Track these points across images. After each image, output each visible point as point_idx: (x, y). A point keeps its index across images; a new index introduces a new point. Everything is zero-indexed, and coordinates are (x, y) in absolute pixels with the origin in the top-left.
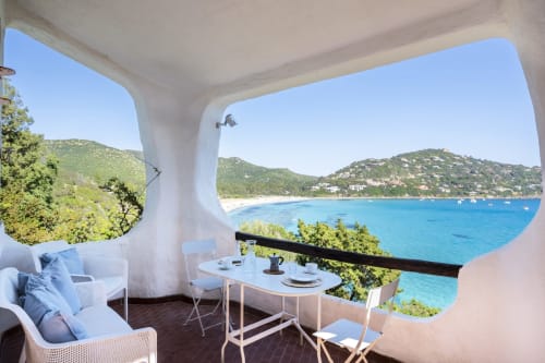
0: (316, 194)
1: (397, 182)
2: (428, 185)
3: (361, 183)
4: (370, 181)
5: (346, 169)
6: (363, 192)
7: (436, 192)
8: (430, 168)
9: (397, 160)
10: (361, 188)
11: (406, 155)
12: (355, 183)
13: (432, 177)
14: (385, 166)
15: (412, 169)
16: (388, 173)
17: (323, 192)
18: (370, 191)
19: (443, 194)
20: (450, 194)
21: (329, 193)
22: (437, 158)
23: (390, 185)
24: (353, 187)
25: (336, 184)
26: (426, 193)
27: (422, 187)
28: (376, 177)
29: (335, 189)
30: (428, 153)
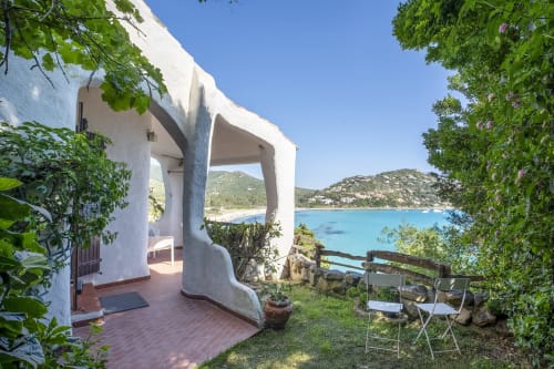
0: (312, 205)
1: (380, 196)
2: (404, 198)
3: (351, 196)
4: (358, 195)
5: (339, 184)
6: (352, 203)
7: (409, 204)
8: (405, 184)
9: (380, 177)
10: (351, 200)
11: (388, 173)
12: (346, 196)
13: (407, 191)
14: (371, 182)
15: (392, 185)
16: (373, 187)
17: (318, 203)
18: (358, 203)
19: (415, 206)
20: (421, 205)
21: (324, 204)
22: (411, 177)
23: (374, 198)
24: (344, 200)
25: (330, 196)
26: (402, 205)
27: (400, 200)
28: (363, 190)
29: (329, 201)
30: (403, 172)
